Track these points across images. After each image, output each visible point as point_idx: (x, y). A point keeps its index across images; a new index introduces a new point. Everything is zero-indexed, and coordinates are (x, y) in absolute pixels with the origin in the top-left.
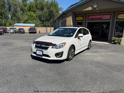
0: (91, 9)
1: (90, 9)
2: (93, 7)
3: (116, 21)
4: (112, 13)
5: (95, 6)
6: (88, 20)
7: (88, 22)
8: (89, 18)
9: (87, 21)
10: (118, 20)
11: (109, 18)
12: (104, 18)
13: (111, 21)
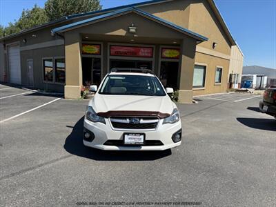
0: (124, 35)
1: (121, 32)
2: (128, 30)
3: (160, 60)
4: (154, 47)
5: (133, 30)
6: (110, 55)
7: (110, 60)
8: (113, 51)
9: (109, 57)
10: (164, 60)
11: (150, 55)
12: (141, 54)
13: (153, 59)
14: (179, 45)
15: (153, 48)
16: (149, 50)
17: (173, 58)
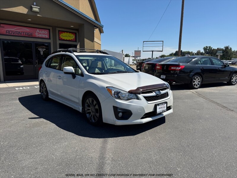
2: (30, 9)
4: (51, 28)
10: (61, 42)
11: (47, 36)
12: (37, 35)
13: (51, 41)
14: (77, 30)
15: (49, 30)
16: (46, 32)
17: (69, 41)
